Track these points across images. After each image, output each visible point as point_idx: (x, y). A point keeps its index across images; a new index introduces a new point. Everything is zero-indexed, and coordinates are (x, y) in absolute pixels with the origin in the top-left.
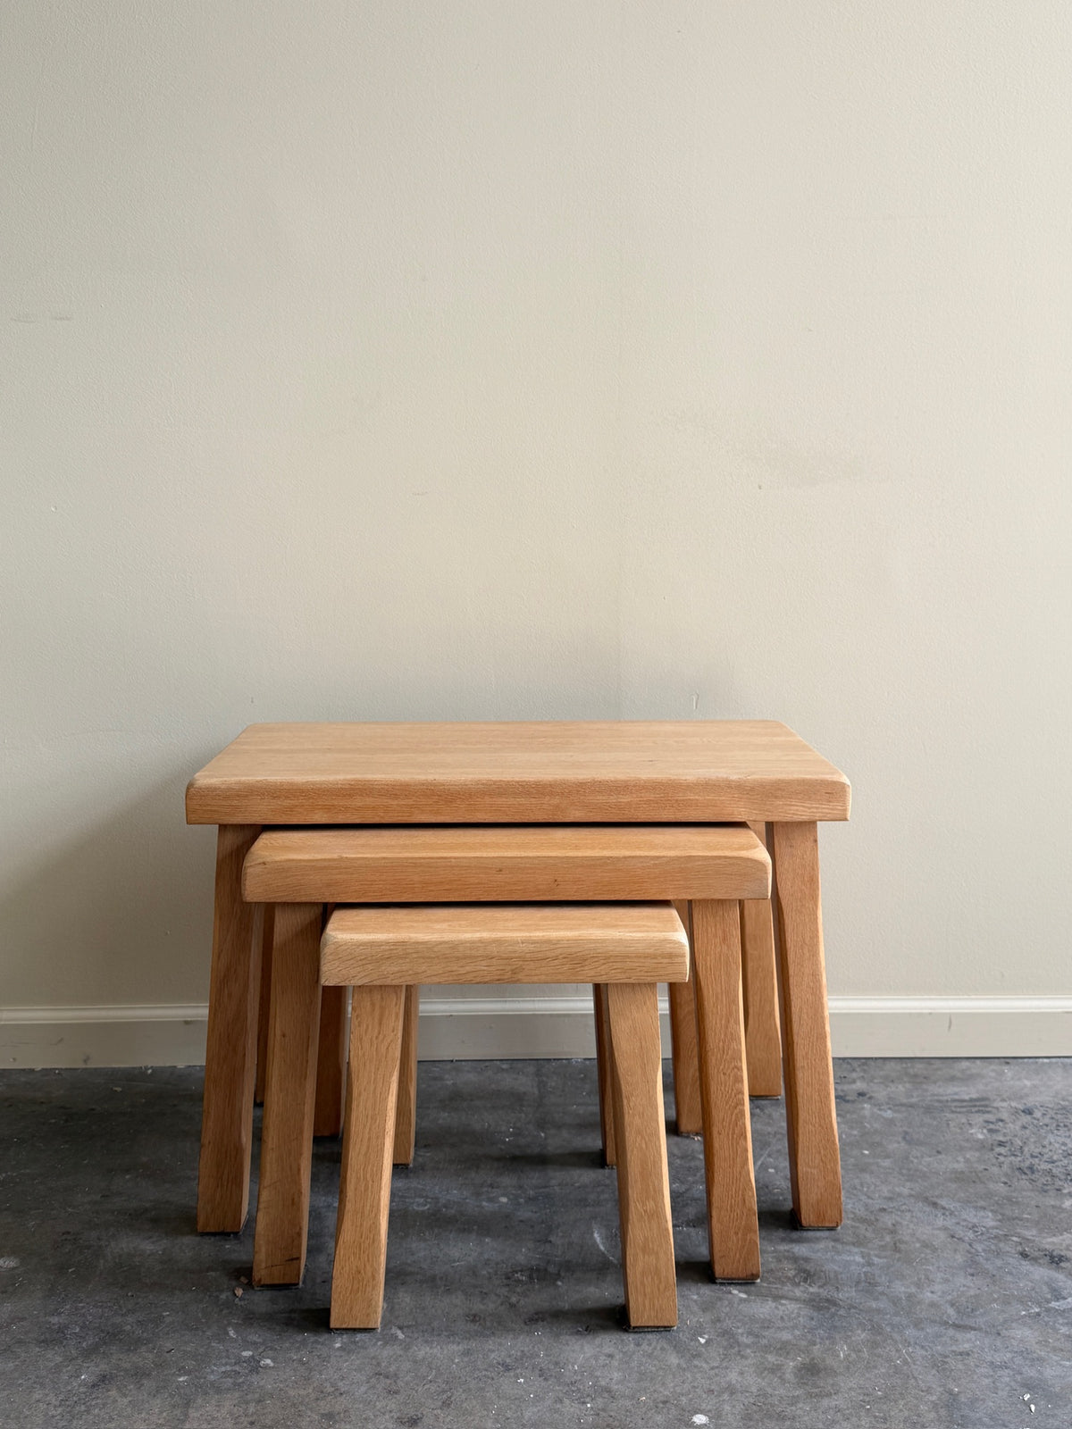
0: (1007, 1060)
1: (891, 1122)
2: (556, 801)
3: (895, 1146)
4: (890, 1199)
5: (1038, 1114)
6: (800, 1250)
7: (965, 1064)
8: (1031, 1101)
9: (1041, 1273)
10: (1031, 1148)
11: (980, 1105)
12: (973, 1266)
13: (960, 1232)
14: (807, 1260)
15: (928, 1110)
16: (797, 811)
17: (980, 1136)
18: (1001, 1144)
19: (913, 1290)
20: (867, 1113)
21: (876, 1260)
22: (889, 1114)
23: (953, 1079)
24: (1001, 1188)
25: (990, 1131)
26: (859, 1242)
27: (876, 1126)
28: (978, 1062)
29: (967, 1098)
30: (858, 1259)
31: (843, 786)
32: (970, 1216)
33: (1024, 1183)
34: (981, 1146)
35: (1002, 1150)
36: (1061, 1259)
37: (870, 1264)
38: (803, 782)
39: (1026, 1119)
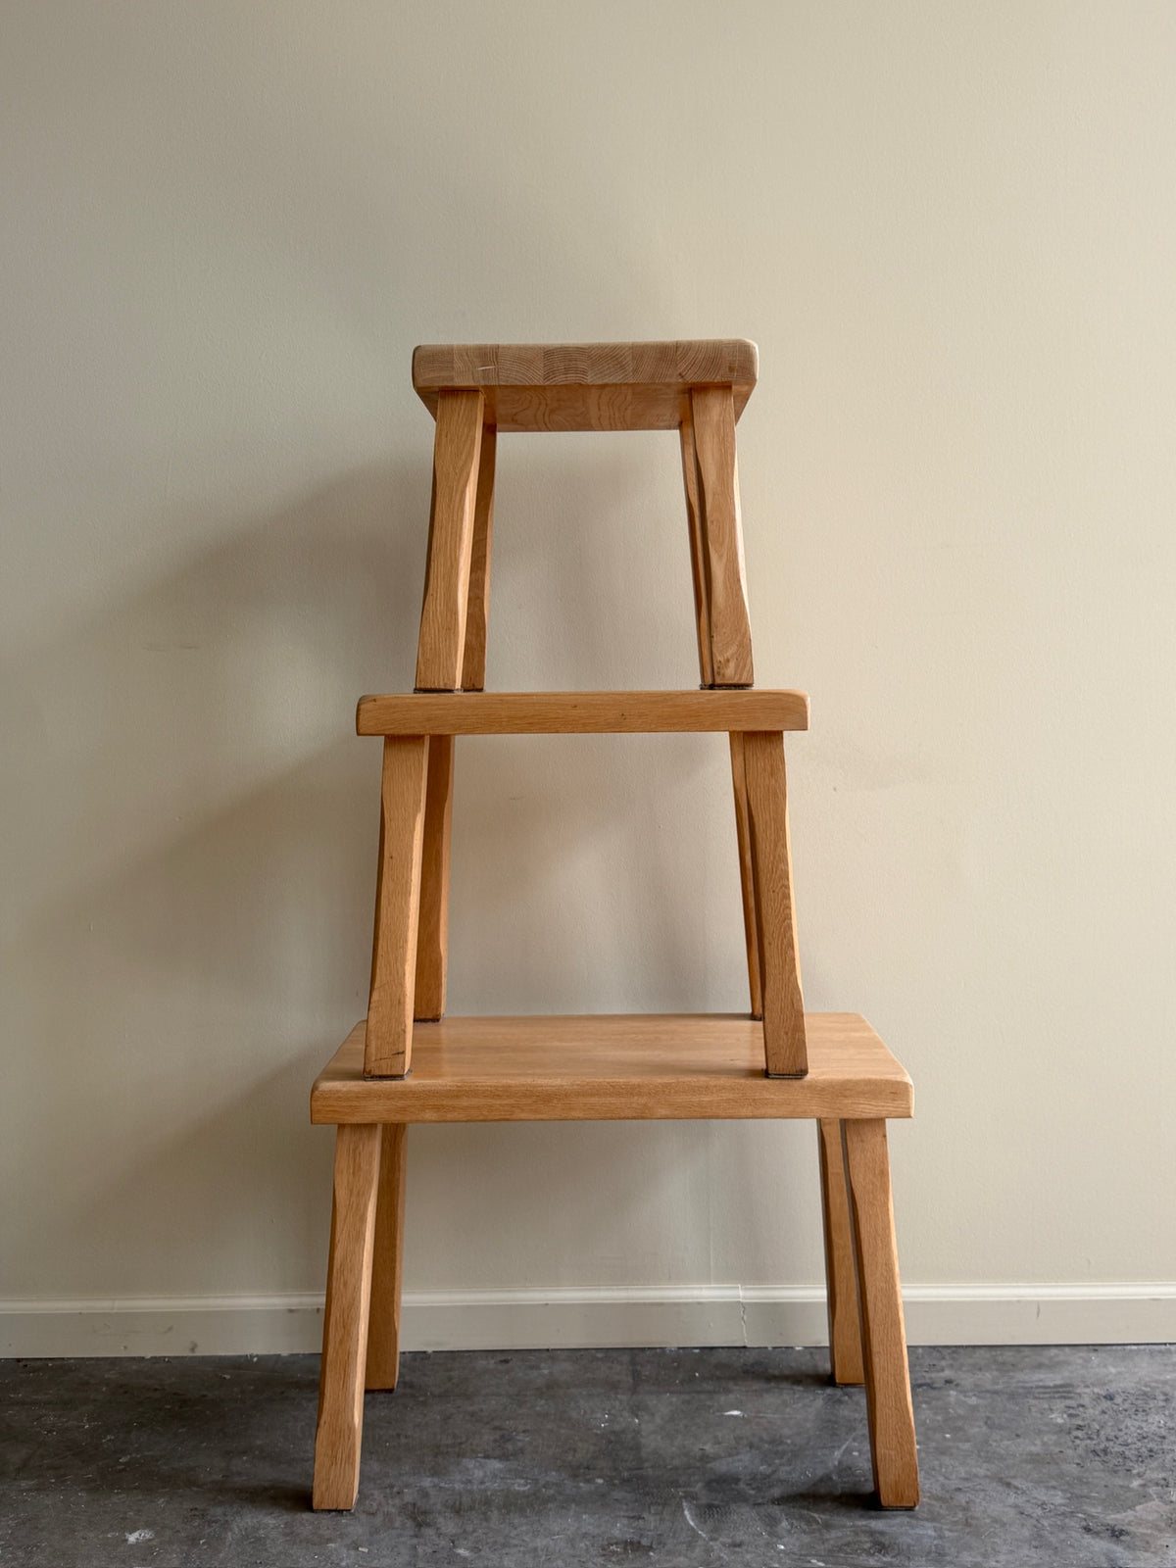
0: (1095, 1347)
1: (974, 1408)
2: (643, 1100)
3: (976, 1430)
4: (966, 1479)
5: (1118, 1400)
6: (878, 1524)
7: (1054, 1351)
8: (1113, 1388)
9: (1101, 1545)
10: (1109, 1431)
11: (1064, 1391)
12: (1038, 1540)
13: (1029, 1510)
14: (882, 1533)
15: (1012, 1396)
16: (865, 1109)
17: (1060, 1421)
18: (1079, 1428)
19: (979, 1559)
20: (952, 1399)
21: (947, 1533)
22: (973, 1401)
23: (1040, 1366)
24: (1073, 1469)
25: (1070, 1415)
26: (934, 1518)
27: (961, 1411)
28: (1067, 1349)
29: (1051, 1384)
30: (931, 1532)
31: (906, 1086)
32: (1041, 1495)
33: (1097, 1465)
34: (1061, 1430)
35: (1079, 1434)
36: (1122, 1532)
37: (941, 1537)
38: (869, 1082)
39: (1106, 1404)
